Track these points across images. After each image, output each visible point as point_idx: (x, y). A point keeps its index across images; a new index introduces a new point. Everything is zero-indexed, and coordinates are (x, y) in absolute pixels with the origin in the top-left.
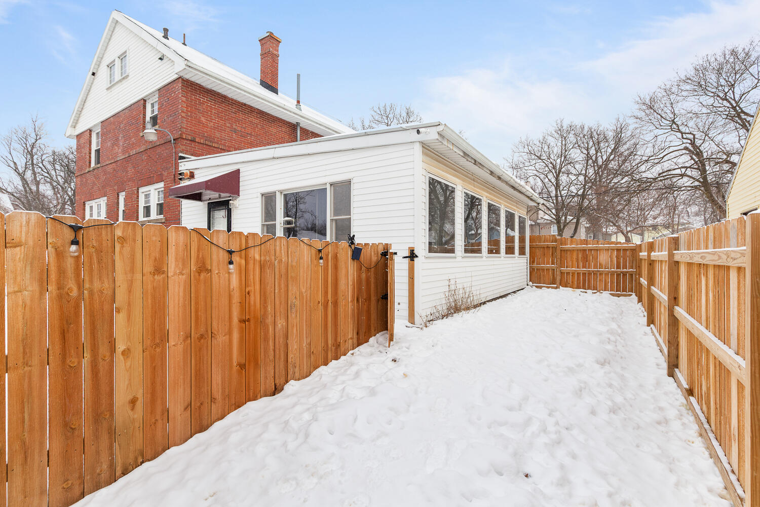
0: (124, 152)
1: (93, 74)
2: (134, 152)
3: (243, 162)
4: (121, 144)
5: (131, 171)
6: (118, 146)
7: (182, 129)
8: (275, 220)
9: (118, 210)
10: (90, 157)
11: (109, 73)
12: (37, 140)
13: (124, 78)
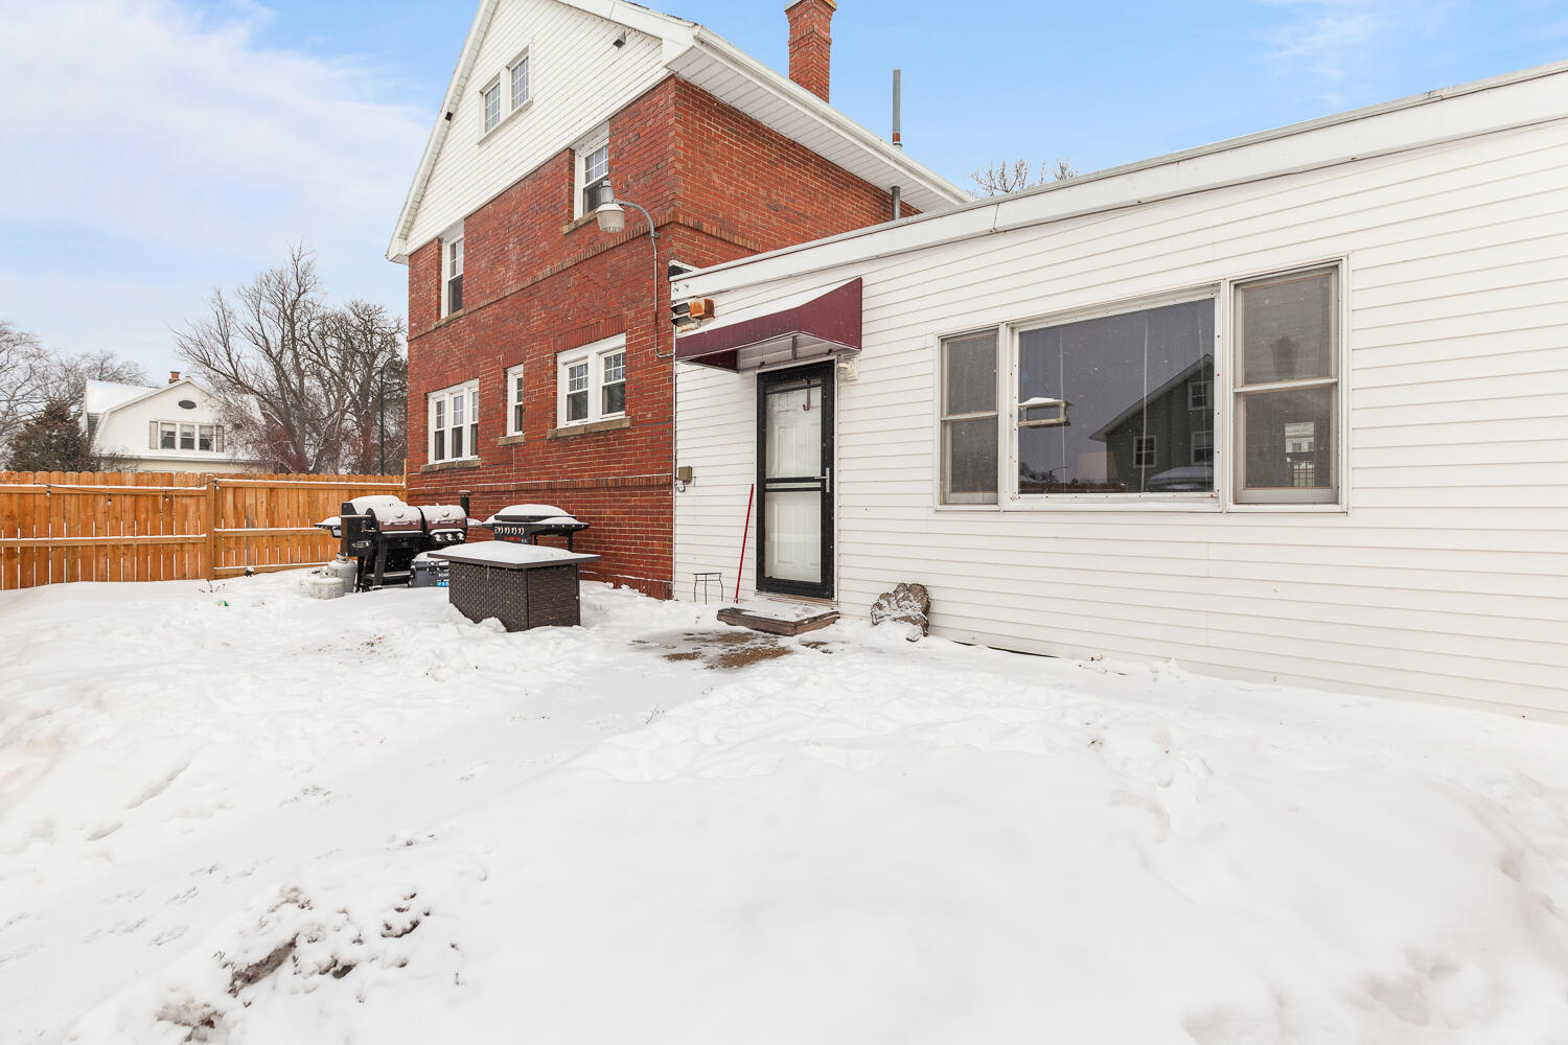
0: (520, 275)
1: (449, 116)
2: (547, 271)
3: (878, 257)
4: (514, 258)
5: (538, 316)
6: (505, 263)
7: (676, 203)
8: (993, 405)
9: (505, 406)
10: (439, 297)
11: (484, 108)
12: (300, 294)
13: (521, 111)
